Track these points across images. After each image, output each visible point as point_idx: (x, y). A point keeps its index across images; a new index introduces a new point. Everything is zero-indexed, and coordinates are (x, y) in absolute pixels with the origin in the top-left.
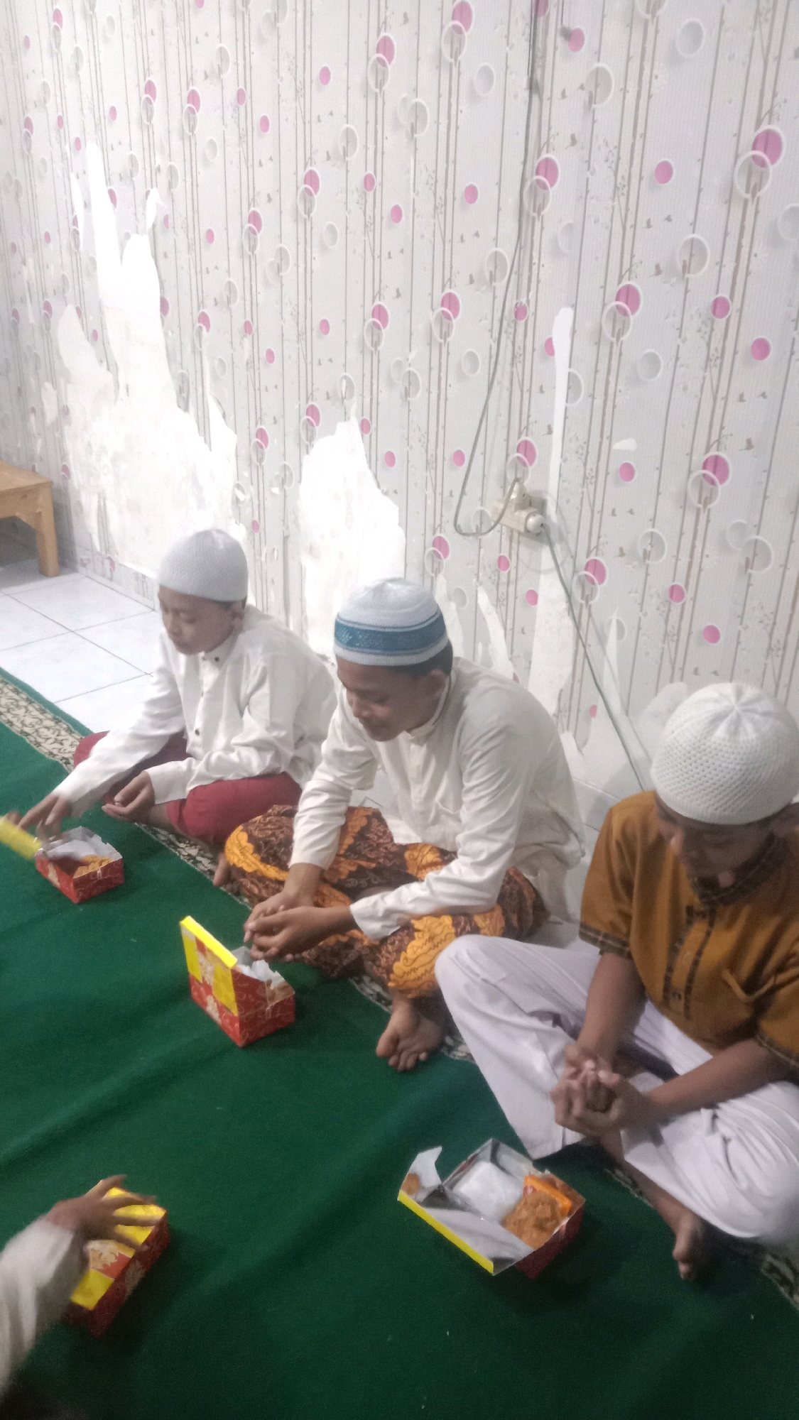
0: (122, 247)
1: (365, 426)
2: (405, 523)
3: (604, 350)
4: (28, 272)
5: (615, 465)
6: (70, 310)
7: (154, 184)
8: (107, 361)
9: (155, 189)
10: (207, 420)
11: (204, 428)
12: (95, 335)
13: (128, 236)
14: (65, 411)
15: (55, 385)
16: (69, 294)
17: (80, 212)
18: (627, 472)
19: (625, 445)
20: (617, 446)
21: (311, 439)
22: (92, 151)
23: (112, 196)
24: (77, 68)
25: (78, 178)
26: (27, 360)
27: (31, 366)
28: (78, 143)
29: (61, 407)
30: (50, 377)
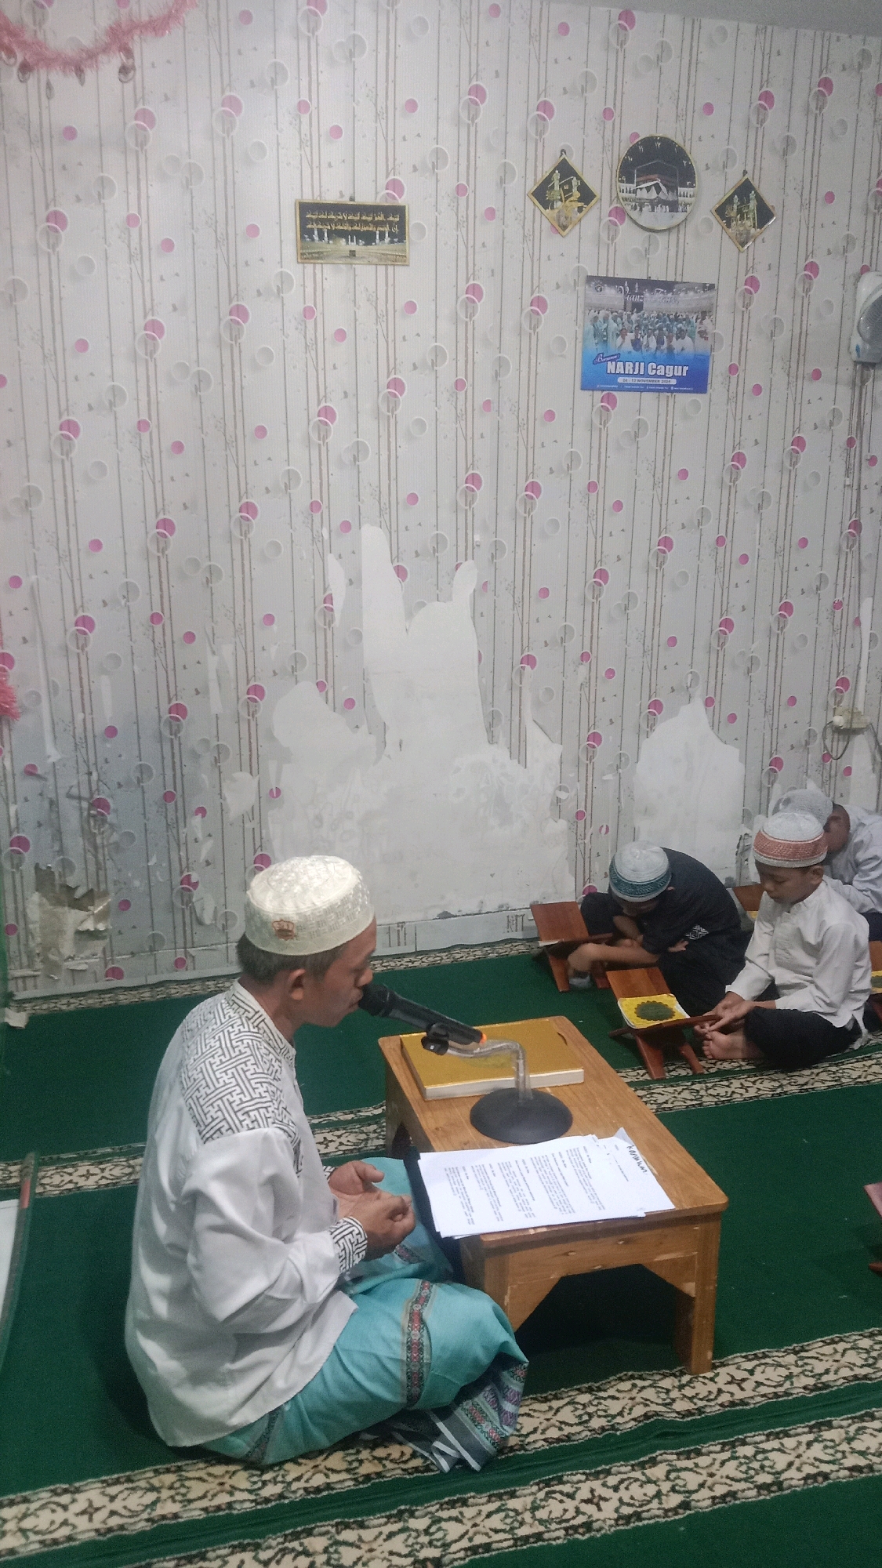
0: (409, 615)
1: (709, 702)
2: (745, 759)
4: (222, 660)
6: (308, 687)
7: (471, 555)
8: (368, 724)
9: (470, 562)
10: (523, 744)
11: (519, 750)
12: (349, 704)
13: (422, 605)
14: (272, 795)
15: (253, 771)
16: (305, 671)
17: (338, 588)
21: (651, 727)
23: (401, 572)
24: (356, 459)
25: (340, 557)
26: (195, 756)
27: (207, 759)
28: (346, 526)
29: (265, 792)
30: (246, 766)
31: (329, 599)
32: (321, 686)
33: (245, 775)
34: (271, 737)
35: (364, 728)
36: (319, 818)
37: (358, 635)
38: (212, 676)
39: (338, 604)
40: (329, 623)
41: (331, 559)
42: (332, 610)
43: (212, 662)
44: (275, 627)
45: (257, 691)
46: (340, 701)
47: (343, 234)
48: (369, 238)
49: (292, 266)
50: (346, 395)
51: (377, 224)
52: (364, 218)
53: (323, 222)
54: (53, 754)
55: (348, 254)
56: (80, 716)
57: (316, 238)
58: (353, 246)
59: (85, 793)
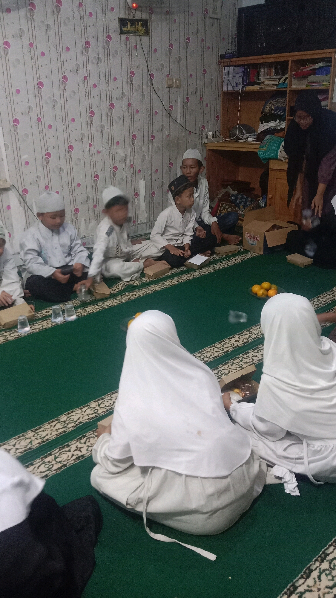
3: (13, 135)
5: (23, 163)
18: (27, 163)
19: (25, 157)
20: (22, 158)
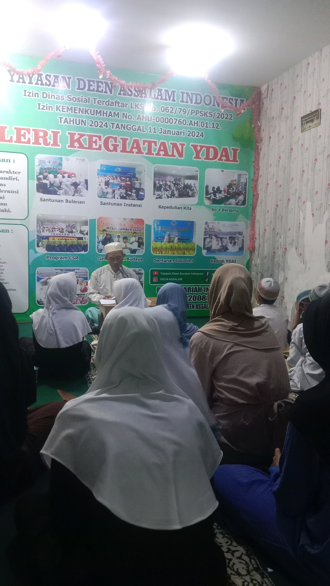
0: (314, 228)
4: (281, 240)
6: (294, 248)
7: (327, 209)
8: (304, 262)
9: (327, 211)
12: (301, 254)
13: (316, 225)
14: (286, 279)
15: (284, 271)
16: (294, 244)
17: (301, 221)
22: (309, 204)
23: (313, 215)
24: (307, 183)
25: (302, 211)
26: (276, 266)
27: (277, 267)
28: (304, 202)
29: (285, 278)
30: (283, 271)
31: (299, 224)
32: (296, 248)
33: (282, 272)
34: (287, 263)
35: (303, 262)
36: (293, 288)
37: (304, 234)
38: (280, 244)
39: (301, 226)
40: (299, 230)
41: (301, 211)
42: (300, 226)
43: (280, 240)
44: (290, 231)
45: (286, 249)
46: (299, 254)
47: (308, 122)
48: (312, 121)
49: (301, 135)
50: (307, 165)
51: (314, 116)
52: (312, 116)
53: (305, 120)
54: (259, 261)
55: (309, 127)
56: (262, 252)
57: (304, 125)
58: (310, 124)
59: (261, 272)
